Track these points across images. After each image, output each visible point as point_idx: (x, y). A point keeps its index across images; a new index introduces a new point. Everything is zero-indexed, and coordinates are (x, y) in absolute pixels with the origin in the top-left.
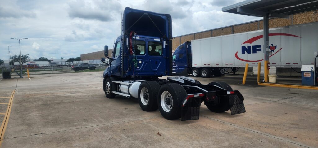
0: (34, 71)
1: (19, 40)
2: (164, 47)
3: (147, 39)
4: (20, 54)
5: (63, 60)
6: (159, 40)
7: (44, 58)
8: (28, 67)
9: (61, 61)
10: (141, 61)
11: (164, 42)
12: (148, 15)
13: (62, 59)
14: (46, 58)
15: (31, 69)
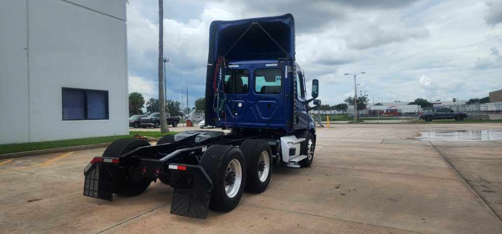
0: (377, 119)
1: (355, 76)
2: (286, 77)
3: (252, 65)
4: (356, 96)
5: (456, 103)
6: (276, 65)
7: (422, 99)
8: (385, 114)
9: (453, 103)
10: (242, 102)
11: (286, 66)
12: (258, 24)
13: (454, 100)
14: (426, 100)
15: (388, 116)
